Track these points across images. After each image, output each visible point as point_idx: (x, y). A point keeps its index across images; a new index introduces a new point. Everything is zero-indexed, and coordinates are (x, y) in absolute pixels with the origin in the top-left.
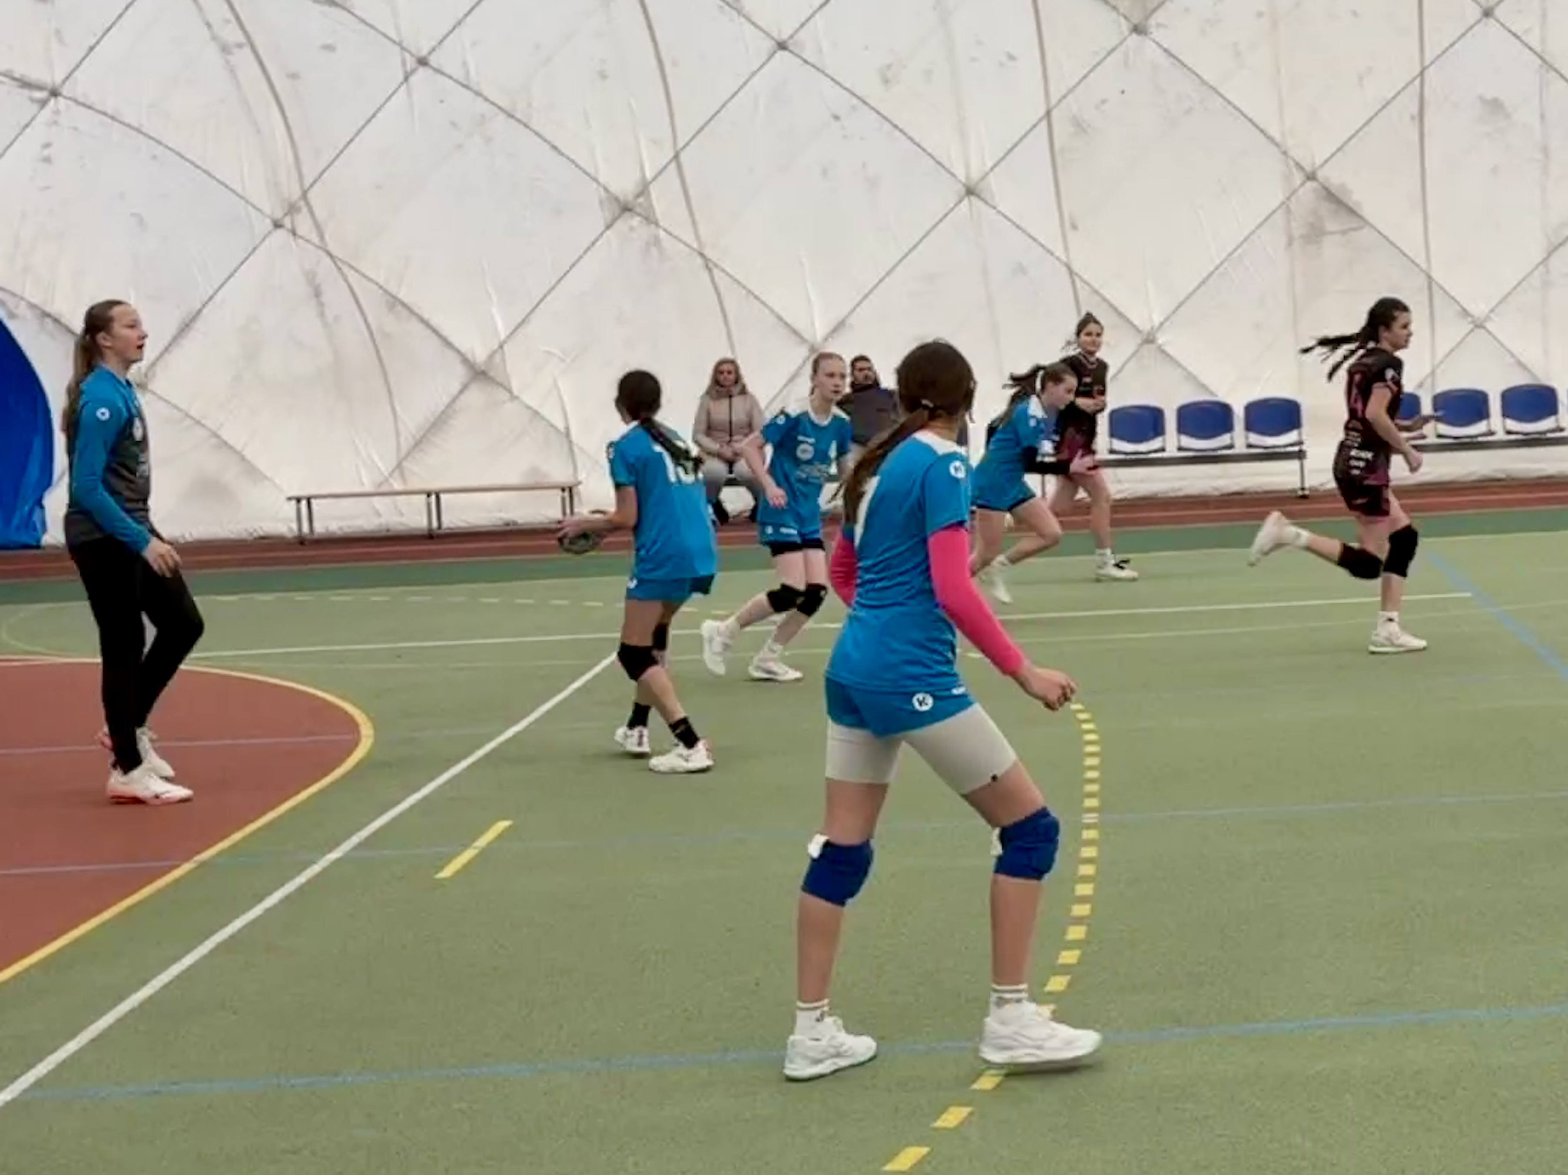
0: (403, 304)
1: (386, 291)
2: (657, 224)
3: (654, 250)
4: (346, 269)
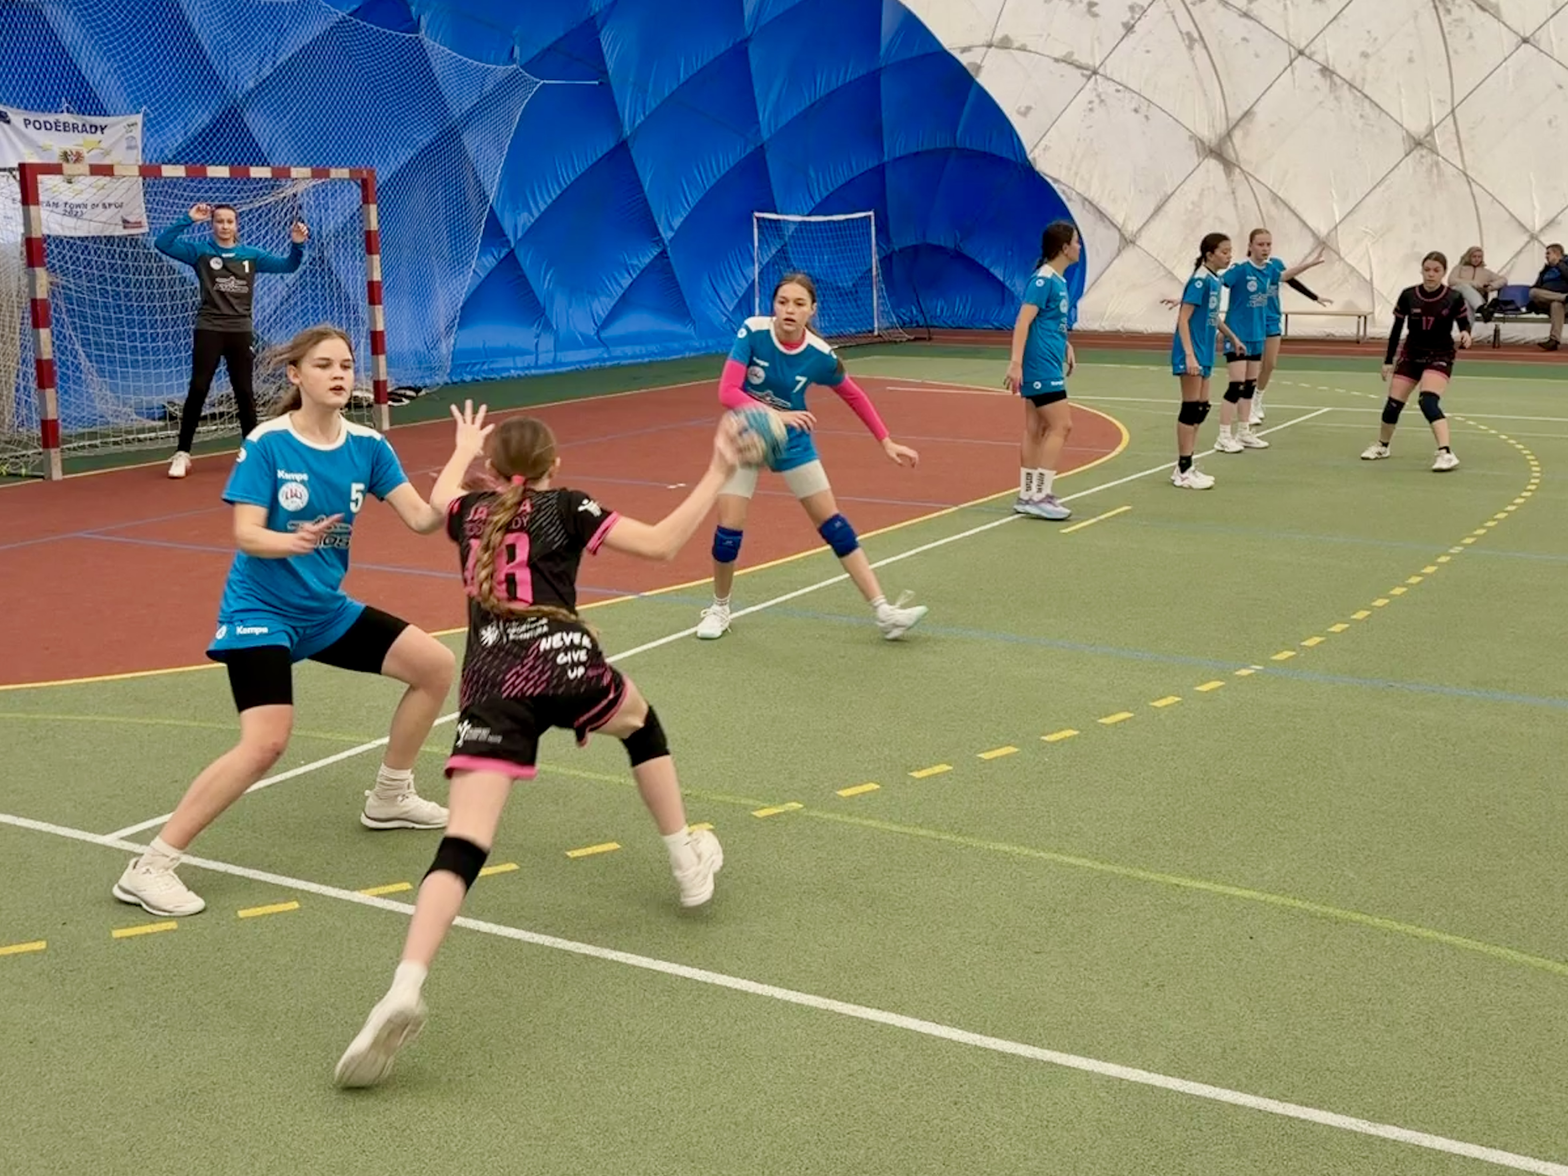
0: (1281, 200)
1: (1271, 191)
2: (1438, 155)
3: (1435, 171)
4: (1250, 179)
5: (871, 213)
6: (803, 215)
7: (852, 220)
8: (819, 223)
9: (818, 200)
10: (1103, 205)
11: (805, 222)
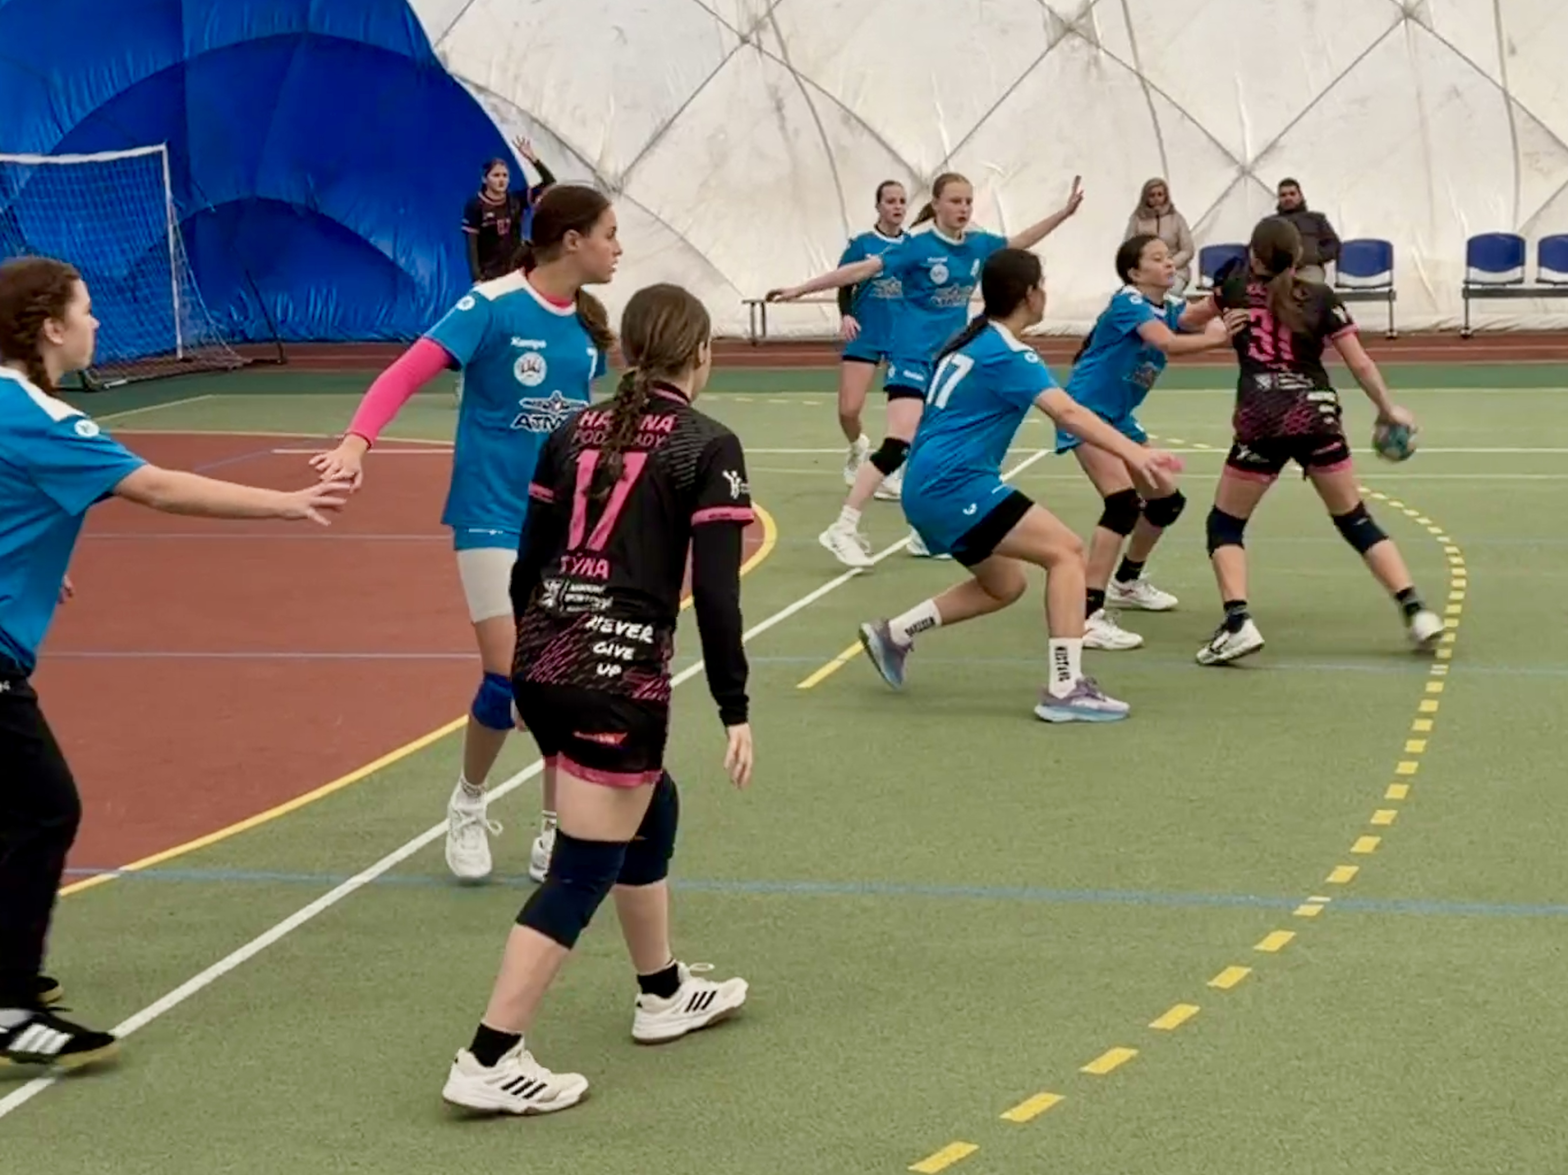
0: (859, 120)
1: (843, 106)
3: (1094, 71)
4: (807, 86)
5: (163, 147)
6: (44, 154)
7: (131, 159)
8: (74, 166)
9: (68, 126)
10: (563, 131)
11: (46, 166)
